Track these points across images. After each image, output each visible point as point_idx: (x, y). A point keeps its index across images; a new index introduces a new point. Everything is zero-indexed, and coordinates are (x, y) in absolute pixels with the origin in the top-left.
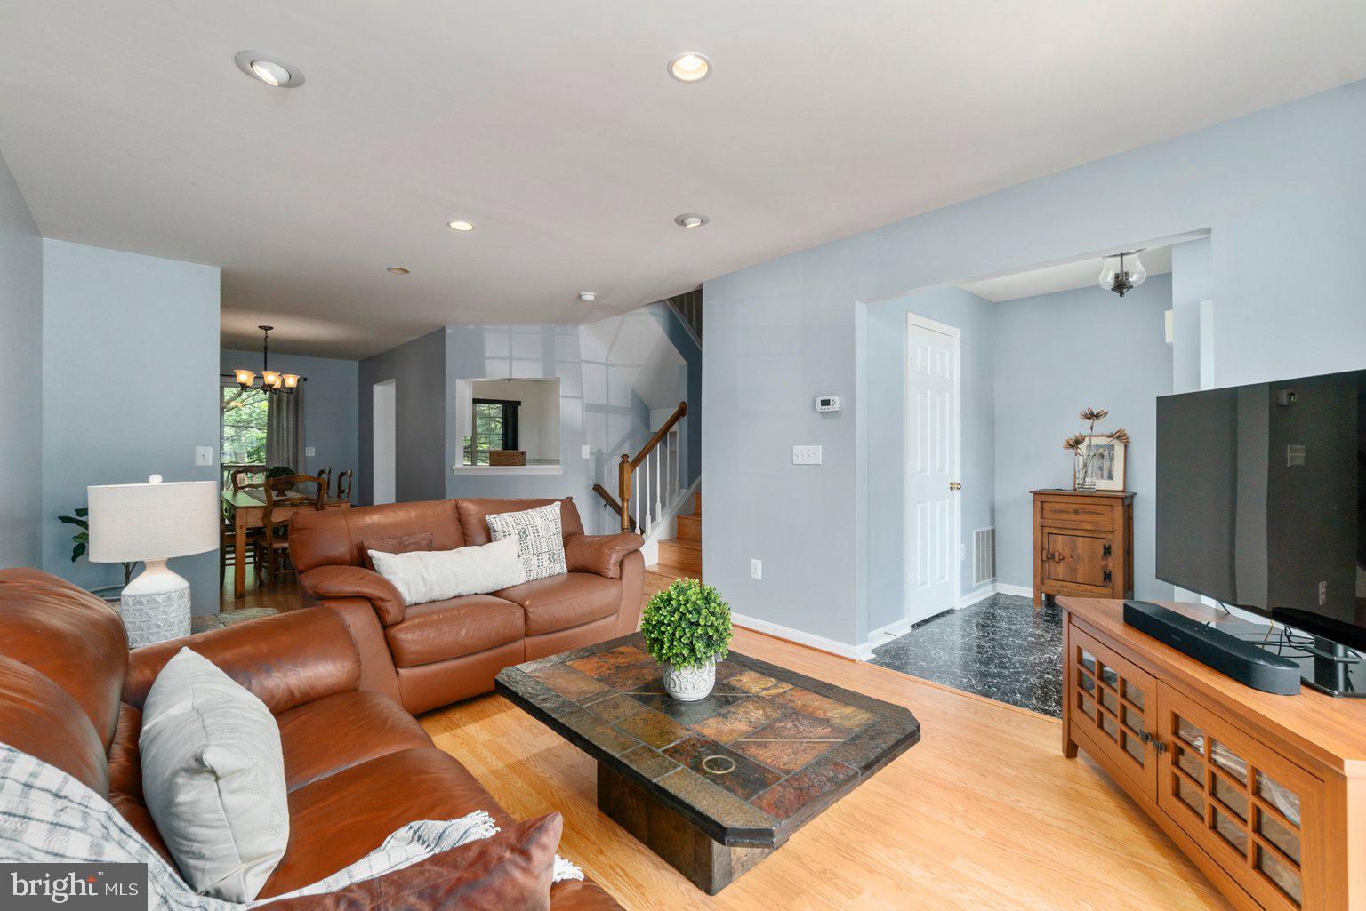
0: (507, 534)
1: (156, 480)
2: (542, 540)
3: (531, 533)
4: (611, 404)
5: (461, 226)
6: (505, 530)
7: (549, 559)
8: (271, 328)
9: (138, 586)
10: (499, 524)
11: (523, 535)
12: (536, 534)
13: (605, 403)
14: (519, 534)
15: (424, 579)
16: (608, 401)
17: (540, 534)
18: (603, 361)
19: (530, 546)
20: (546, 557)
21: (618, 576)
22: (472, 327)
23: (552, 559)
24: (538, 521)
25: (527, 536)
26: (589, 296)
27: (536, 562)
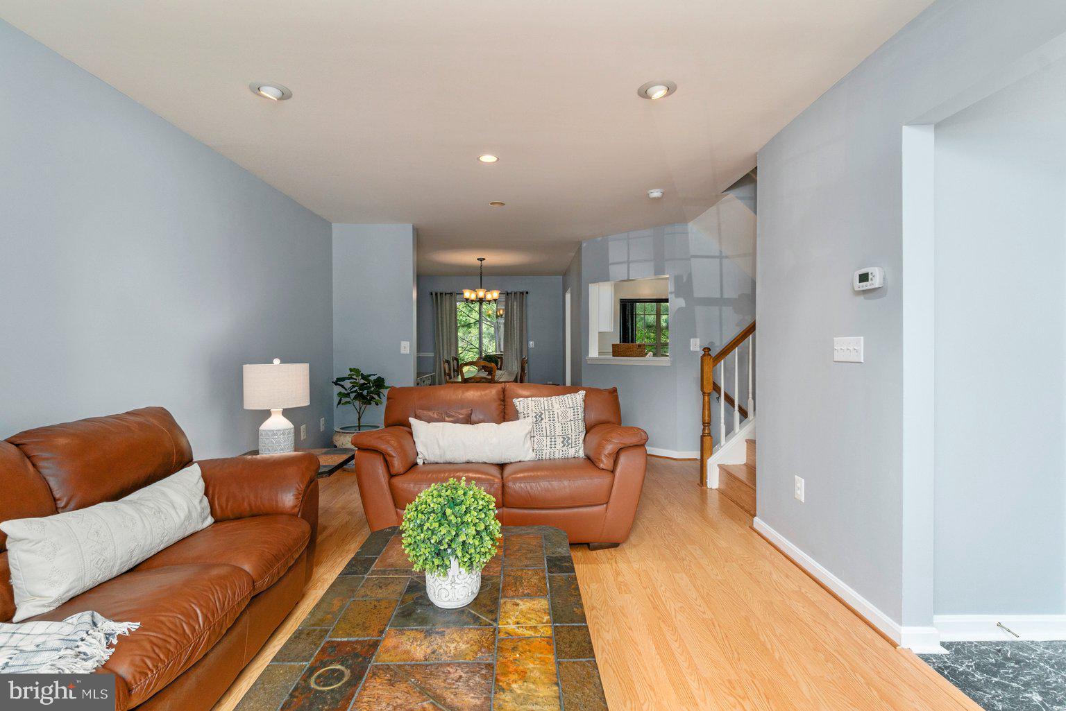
0: (526, 415)
1: (277, 361)
2: (557, 425)
3: (547, 416)
4: (726, 296)
5: (488, 159)
6: (525, 412)
7: (563, 442)
8: (484, 259)
9: (268, 425)
10: (522, 406)
11: (539, 417)
12: (552, 419)
13: (718, 296)
14: (536, 417)
15: (439, 445)
16: (722, 293)
17: (556, 419)
18: (717, 254)
19: (544, 429)
20: (559, 440)
21: (610, 468)
22: (599, 239)
23: (566, 441)
24: (556, 406)
25: (542, 419)
26: (656, 193)
27: (549, 443)
